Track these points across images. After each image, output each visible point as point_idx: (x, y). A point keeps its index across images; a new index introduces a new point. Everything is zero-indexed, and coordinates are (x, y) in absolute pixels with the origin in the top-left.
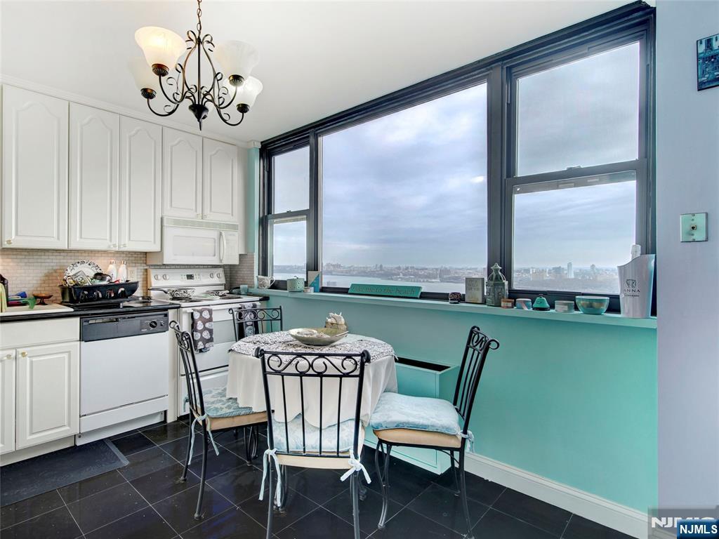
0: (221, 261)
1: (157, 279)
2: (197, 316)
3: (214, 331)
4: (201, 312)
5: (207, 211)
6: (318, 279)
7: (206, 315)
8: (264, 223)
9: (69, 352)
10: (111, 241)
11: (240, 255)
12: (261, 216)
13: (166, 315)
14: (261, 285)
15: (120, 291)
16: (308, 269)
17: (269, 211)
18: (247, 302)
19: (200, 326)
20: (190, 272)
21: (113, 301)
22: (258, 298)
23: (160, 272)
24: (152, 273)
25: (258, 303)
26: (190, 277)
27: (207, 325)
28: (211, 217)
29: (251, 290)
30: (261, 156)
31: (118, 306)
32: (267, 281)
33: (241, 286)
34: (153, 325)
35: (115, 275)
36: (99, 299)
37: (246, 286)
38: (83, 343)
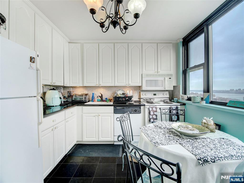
0: (165, 89)
1: (143, 95)
2: (151, 109)
3: (158, 115)
4: (152, 108)
5: (159, 70)
6: (208, 97)
7: (154, 109)
8: (185, 73)
9: (111, 116)
10: (126, 83)
11: (174, 86)
12: (184, 69)
13: (140, 108)
14: (183, 99)
15: (127, 99)
16: (204, 92)
17: (187, 67)
18: (174, 105)
19: (152, 113)
20: (155, 93)
21: (124, 102)
22: (179, 104)
23: (144, 93)
24: (141, 93)
25: (179, 106)
26: (155, 95)
27: (155, 113)
28: (161, 72)
29: (179, 101)
30: (183, 45)
31: (126, 103)
32: (186, 97)
33: (174, 99)
34: (136, 111)
35: (128, 94)
36: (121, 101)
37: (177, 99)
38: (114, 114)
